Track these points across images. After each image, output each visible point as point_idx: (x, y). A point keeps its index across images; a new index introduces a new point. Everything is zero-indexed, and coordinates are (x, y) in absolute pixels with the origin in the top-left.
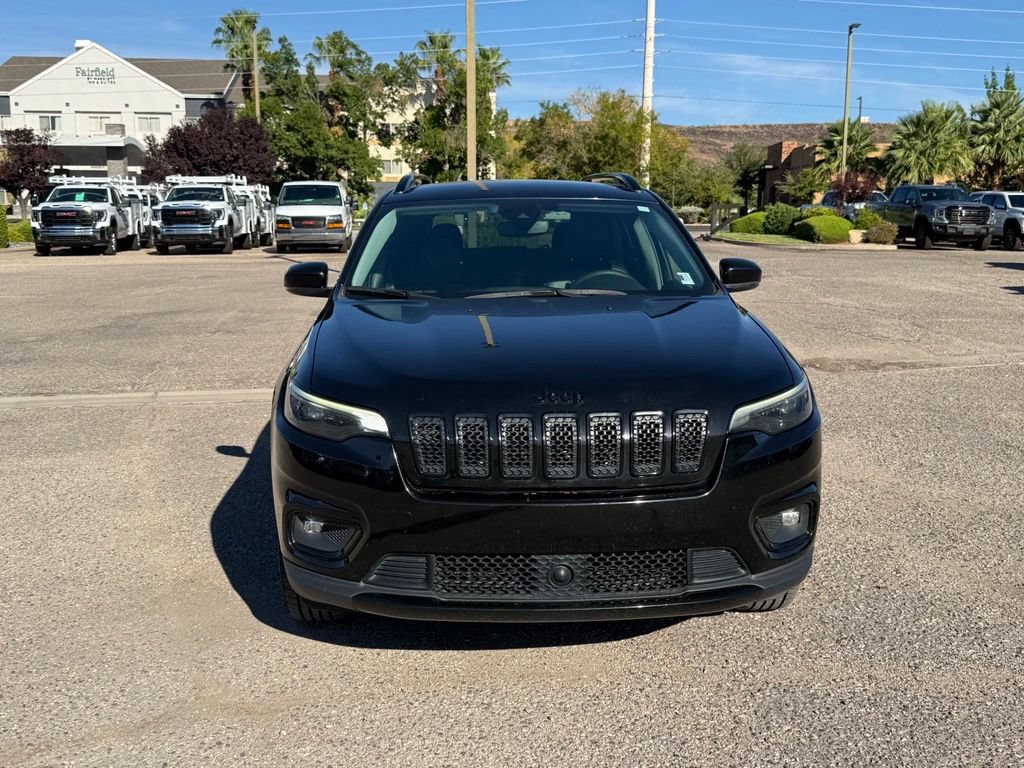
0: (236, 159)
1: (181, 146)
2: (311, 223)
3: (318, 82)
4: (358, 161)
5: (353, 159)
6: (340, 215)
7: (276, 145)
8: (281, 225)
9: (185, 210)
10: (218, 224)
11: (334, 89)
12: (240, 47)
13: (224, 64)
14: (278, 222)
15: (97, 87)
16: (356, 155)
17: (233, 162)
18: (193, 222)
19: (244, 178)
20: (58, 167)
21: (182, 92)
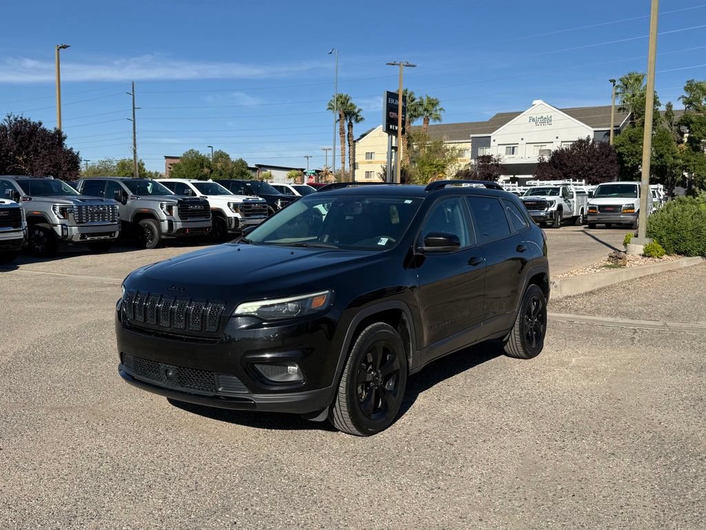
0: (591, 169)
1: (557, 162)
2: (611, 209)
3: (673, 115)
4: (697, 167)
5: (694, 165)
6: (633, 204)
7: (637, 158)
8: (591, 211)
9: (531, 201)
10: (550, 209)
11: (683, 119)
12: (630, 96)
13: (618, 108)
14: (590, 208)
15: (540, 128)
16: (696, 163)
17: (588, 170)
18: (534, 208)
19: (584, 181)
20: (512, 176)
21: (593, 127)
